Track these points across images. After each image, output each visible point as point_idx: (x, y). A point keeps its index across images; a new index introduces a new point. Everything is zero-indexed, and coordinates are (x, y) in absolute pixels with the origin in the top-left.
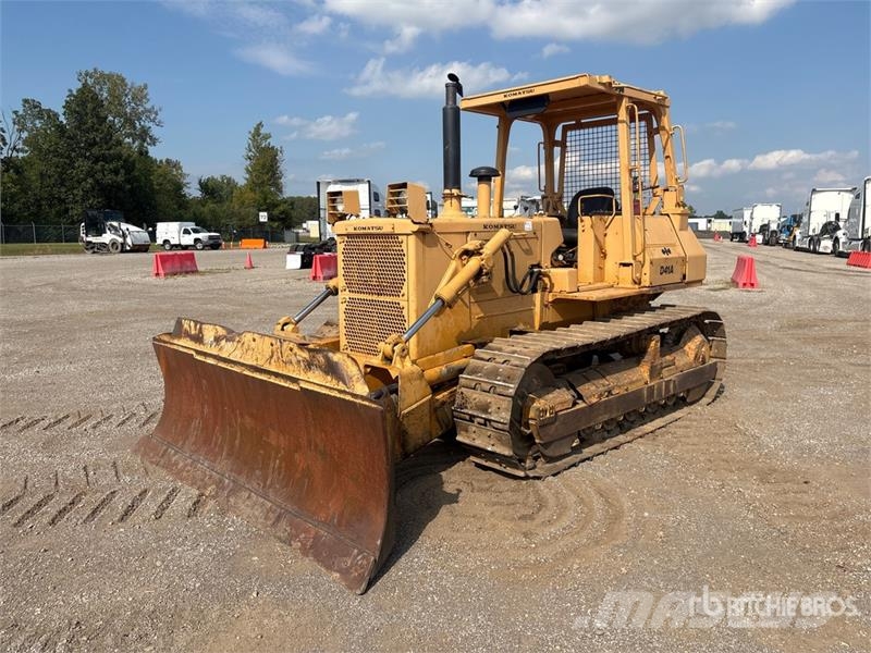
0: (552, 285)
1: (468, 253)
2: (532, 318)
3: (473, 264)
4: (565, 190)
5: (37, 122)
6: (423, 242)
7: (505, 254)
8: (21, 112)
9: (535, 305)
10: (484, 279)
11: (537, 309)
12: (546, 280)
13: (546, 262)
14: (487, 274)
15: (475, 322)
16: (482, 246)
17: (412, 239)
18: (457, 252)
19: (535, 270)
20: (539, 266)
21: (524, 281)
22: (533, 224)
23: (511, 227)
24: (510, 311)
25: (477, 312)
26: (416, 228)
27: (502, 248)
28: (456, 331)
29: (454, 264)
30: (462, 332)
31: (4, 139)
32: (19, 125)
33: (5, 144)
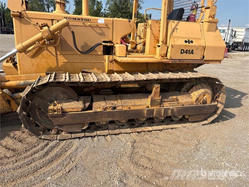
2: (104, 67)
5: (112, 2)
11: (106, 63)
13: (116, 41)
15: (61, 63)
20: (110, 42)
23: (86, 20)
24: (87, 62)
25: (62, 59)
31: (102, 7)
32: (108, 3)
33: (102, 8)
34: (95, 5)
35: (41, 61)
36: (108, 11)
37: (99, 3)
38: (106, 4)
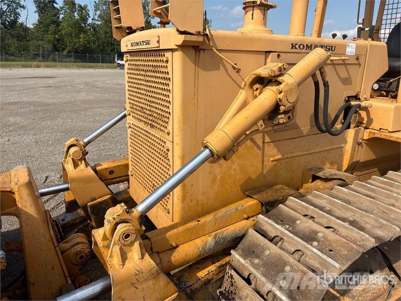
0: (370, 121)
1: (262, 82)
2: (341, 156)
3: (268, 96)
4: (384, 22)
5: (104, 7)
6: (196, 63)
7: (317, 84)
8: (97, 2)
9: (346, 142)
10: (282, 119)
11: (348, 147)
12: (363, 114)
13: (365, 93)
14: (285, 112)
15: (269, 164)
16: (282, 71)
17: (178, 56)
18: (248, 79)
19: (353, 103)
20: (356, 98)
21: (337, 117)
22: (358, 47)
23: (329, 48)
24: (315, 151)
25: (273, 154)
26: (180, 39)
27: (314, 76)
28: (241, 178)
29: (242, 95)
30: (250, 178)
31: (89, 15)
32: (97, 8)
33: (89, 17)
34: (76, 11)
35: (231, 167)
36: (99, 21)
37: (82, 9)
38: (95, 10)
